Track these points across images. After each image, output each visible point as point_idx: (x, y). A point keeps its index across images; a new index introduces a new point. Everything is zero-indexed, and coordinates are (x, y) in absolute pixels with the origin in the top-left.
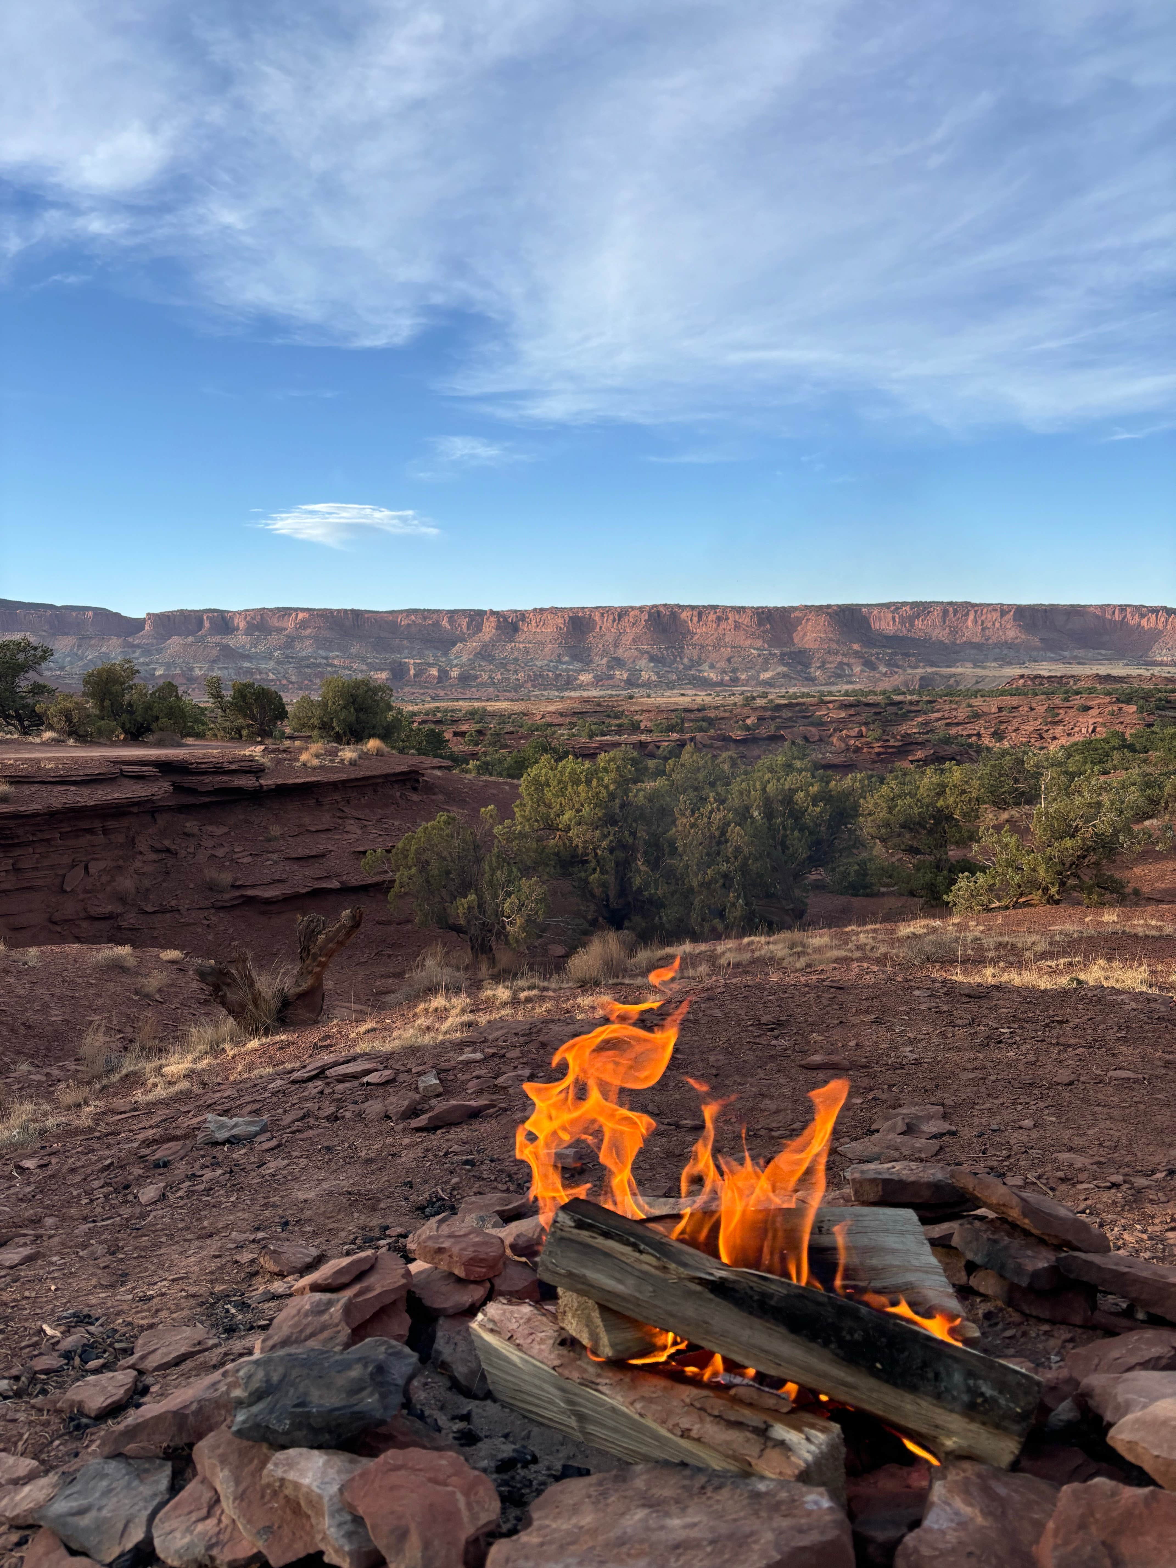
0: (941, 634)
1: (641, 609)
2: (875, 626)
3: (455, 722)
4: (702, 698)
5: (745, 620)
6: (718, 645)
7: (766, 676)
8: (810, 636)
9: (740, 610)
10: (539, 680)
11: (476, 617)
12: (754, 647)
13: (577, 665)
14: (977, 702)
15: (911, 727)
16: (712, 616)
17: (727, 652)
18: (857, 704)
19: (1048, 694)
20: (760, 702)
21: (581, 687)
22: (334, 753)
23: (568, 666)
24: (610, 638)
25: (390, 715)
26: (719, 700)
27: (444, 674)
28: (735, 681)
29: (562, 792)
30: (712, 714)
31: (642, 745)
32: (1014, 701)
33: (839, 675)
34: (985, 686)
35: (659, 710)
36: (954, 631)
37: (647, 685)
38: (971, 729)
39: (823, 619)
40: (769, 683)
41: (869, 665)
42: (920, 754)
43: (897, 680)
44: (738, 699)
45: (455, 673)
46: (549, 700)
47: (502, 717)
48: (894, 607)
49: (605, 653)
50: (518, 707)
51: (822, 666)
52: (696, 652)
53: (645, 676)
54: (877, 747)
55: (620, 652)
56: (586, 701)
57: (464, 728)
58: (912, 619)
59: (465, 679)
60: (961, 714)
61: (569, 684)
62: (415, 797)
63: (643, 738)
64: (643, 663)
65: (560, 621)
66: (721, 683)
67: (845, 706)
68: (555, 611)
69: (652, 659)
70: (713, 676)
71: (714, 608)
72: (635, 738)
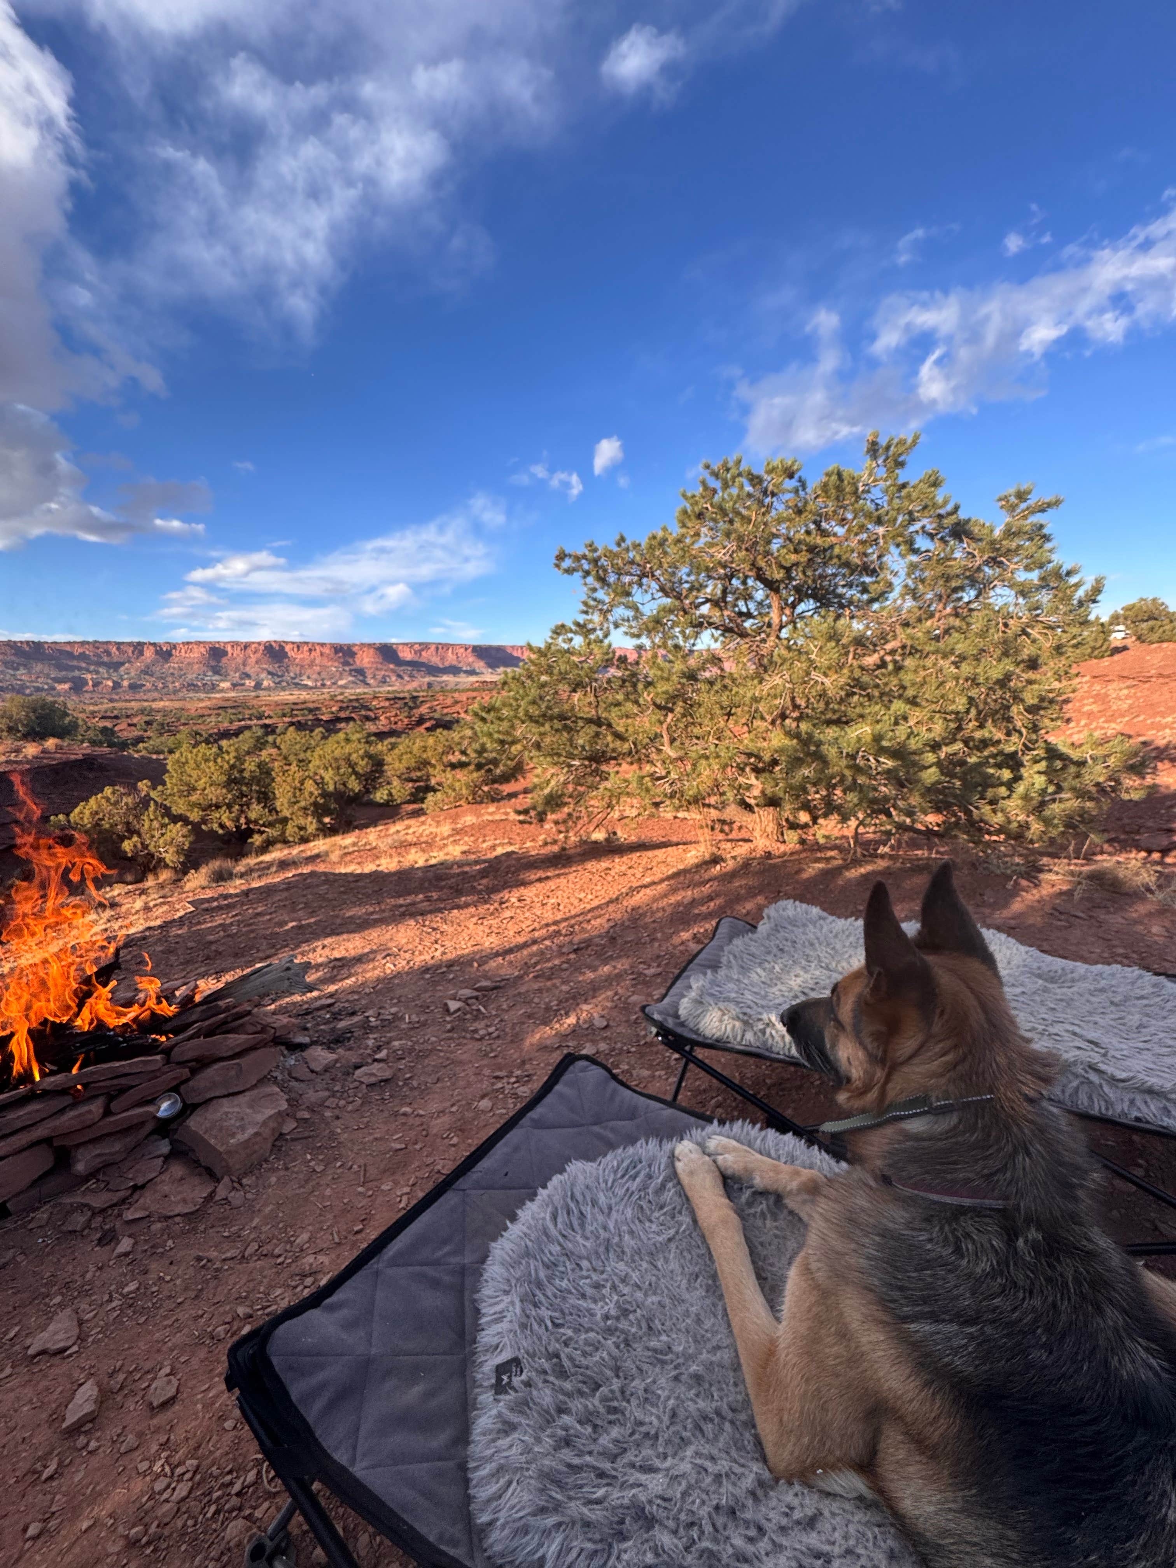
0: (435, 660)
1: (259, 643)
2: (401, 655)
3: (128, 717)
4: (304, 695)
5: (326, 651)
6: (312, 664)
7: (341, 683)
8: (366, 660)
9: (322, 645)
10: (192, 686)
11: (139, 648)
12: (334, 667)
13: (217, 677)
14: (456, 695)
15: (424, 709)
16: (306, 648)
17: (317, 669)
18: (395, 698)
19: (490, 690)
20: (340, 698)
21: (222, 691)
22: (18, 751)
23: (211, 677)
24: (240, 660)
25: (67, 720)
26: (315, 697)
27: (117, 685)
28: (323, 685)
29: (198, 766)
30: (311, 706)
31: (265, 726)
32: (474, 694)
33: (384, 682)
34: (460, 687)
35: (277, 704)
36: (442, 659)
37: (268, 689)
38: (454, 709)
39: (372, 651)
40: (344, 687)
41: (400, 677)
42: (428, 724)
43: (415, 684)
44: (327, 696)
45: (125, 683)
46: (202, 700)
47: (165, 712)
48: (411, 645)
49: (237, 670)
50: (178, 705)
51: (374, 677)
52: (297, 670)
53: (265, 683)
54: (406, 721)
55: (248, 669)
56: (227, 700)
57: (135, 720)
58: (421, 651)
59: (133, 687)
60: (449, 701)
61: (214, 687)
62: (91, 775)
63: (267, 722)
64: (263, 675)
65: (203, 650)
66: (316, 687)
67: (388, 699)
68: (198, 643)
69: (269, 673)
70: (310, 683)
71: (307, 643)
72: (261, 722)
